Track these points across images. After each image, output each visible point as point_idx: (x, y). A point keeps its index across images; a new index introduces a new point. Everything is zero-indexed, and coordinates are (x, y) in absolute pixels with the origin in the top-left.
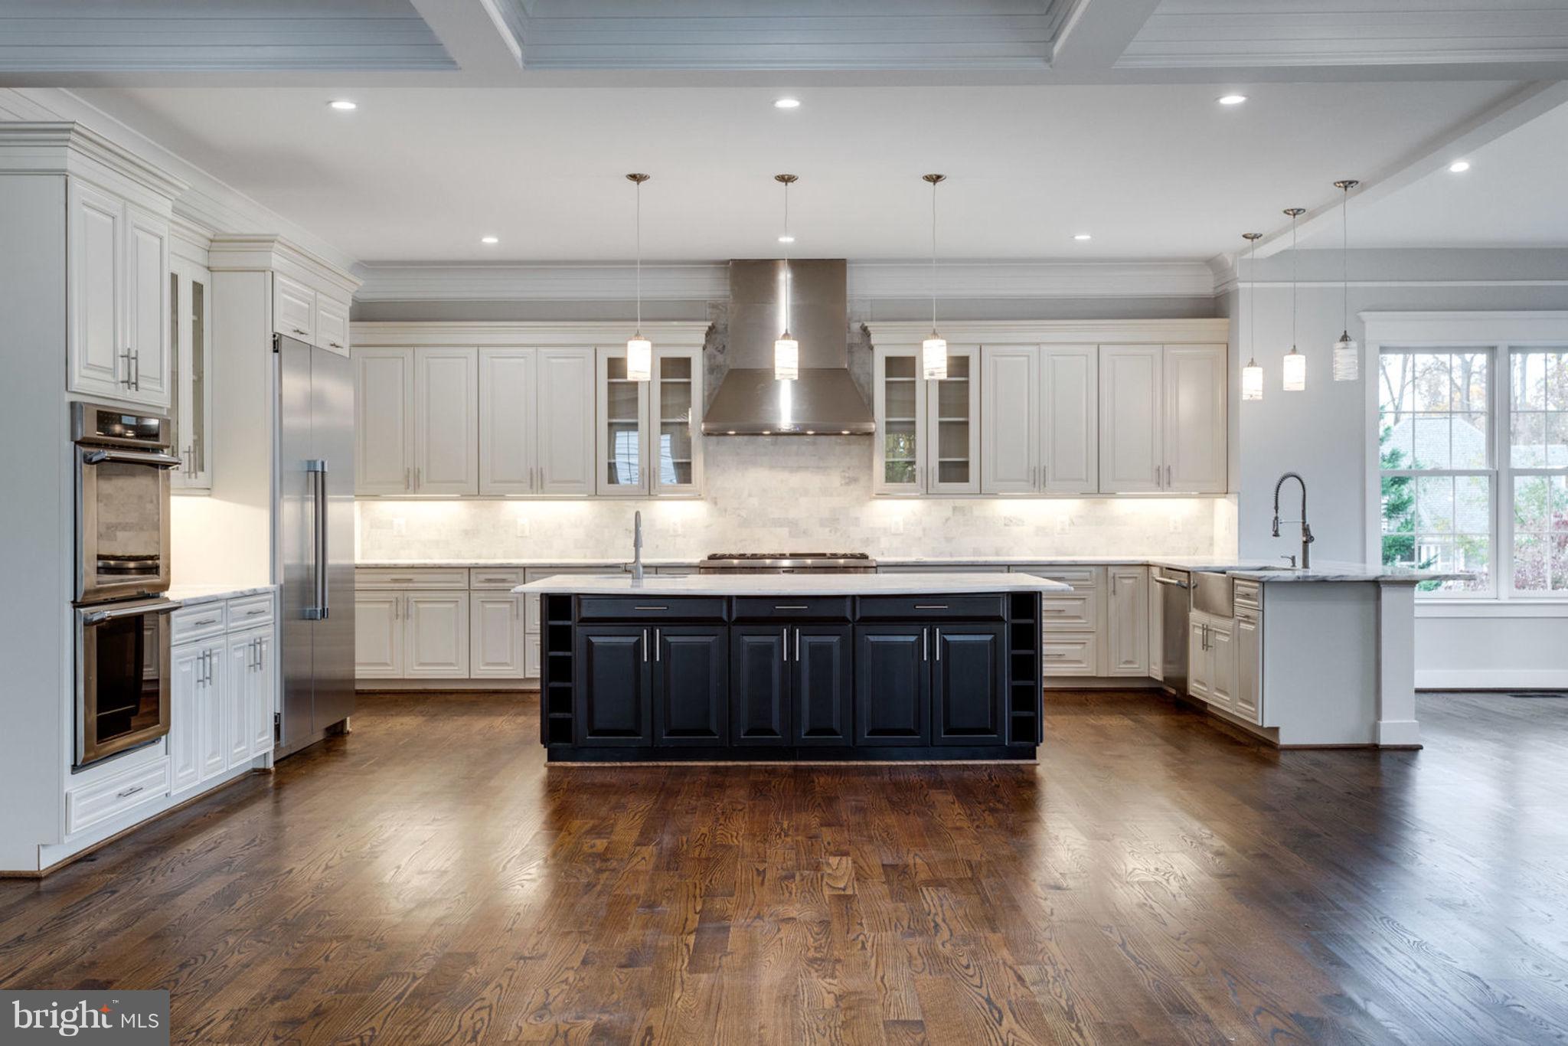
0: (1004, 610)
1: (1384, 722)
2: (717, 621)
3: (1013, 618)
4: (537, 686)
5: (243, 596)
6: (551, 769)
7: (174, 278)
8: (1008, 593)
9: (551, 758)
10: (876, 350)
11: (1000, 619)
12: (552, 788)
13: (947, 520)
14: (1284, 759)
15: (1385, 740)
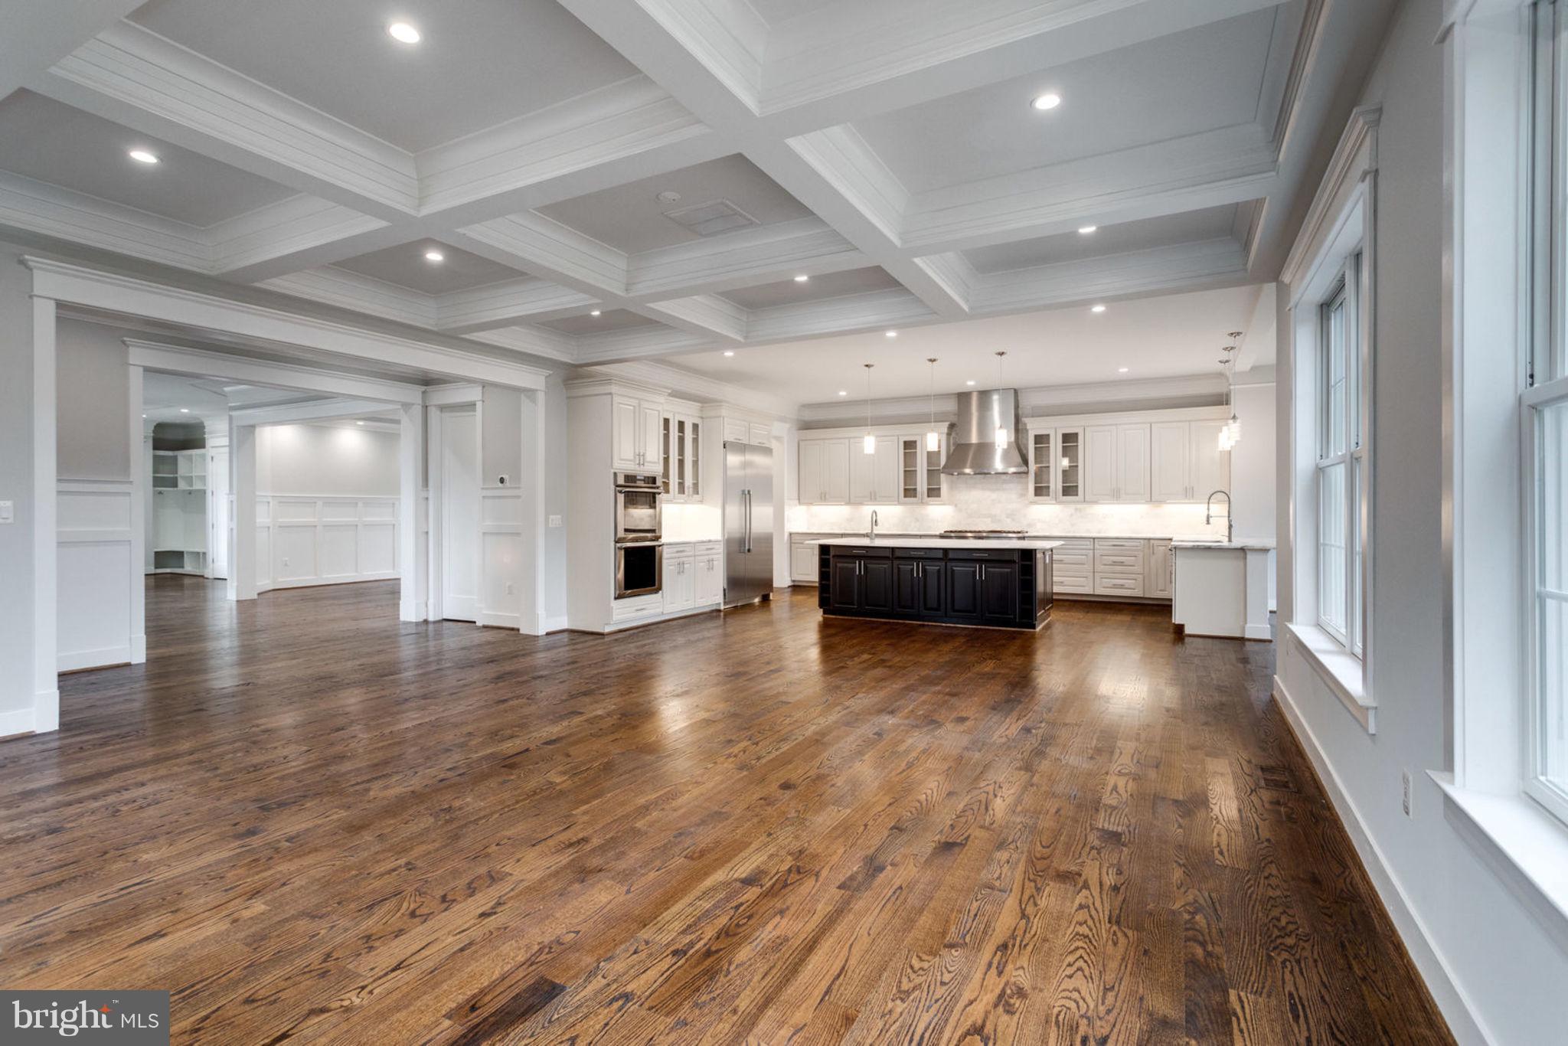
0: (1016, 558)
1: (1248, 625)
2: (887, 558)
3: (1022, 560)
4: (817, 585)
5: (703, 542)
6: (825, 619)
7: (666, 421)
8: (1018, 550)
9: (824, 613)
10: (1030, 432)
11: (1014, 562)
12: (825, 626)
13: (1072, 515)
14: (1187, 640)
15: (1247, 636)
